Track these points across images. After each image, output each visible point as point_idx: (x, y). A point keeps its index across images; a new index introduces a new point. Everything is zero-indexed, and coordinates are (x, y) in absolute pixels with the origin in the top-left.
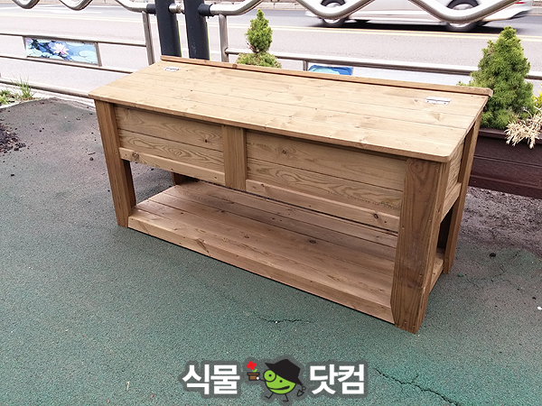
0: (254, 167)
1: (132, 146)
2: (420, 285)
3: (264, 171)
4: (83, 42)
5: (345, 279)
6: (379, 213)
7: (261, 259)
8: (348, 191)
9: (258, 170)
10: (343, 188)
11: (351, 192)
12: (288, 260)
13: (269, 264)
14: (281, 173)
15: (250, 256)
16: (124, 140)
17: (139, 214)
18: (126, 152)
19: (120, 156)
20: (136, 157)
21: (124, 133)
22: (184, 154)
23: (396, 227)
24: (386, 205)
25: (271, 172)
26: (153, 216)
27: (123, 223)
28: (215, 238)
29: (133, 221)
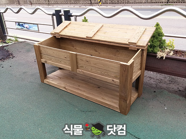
0: (79, 66)
1: (45, 59)
2: (126, 101)
3: (82, 67)
4: (33, 24)
5: (107, 99)
6: (114, 80)
7: (82, 93)
8: (105, 73)
9: (80, 67)
10: (104, 72)
11: (106, 73)
12: (90, 93)
13: (85, 94)
14: (87, 67)
15: (79, 92)
16: (43, 57)
17: (47, 79)
18: (43, 60)
19: (41, 61)
20: (46, 62)
21: (42, 55)
22: (59, 61)
23: (119, 84)
24: (116, 77)
25: (84, 67)
26: (52, 80)
27: (43, 82)
28: (69, 86)
29: (46, 81)
